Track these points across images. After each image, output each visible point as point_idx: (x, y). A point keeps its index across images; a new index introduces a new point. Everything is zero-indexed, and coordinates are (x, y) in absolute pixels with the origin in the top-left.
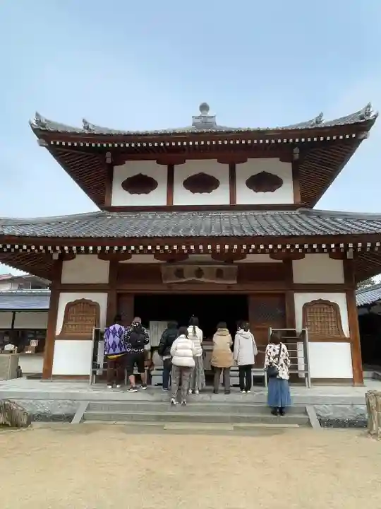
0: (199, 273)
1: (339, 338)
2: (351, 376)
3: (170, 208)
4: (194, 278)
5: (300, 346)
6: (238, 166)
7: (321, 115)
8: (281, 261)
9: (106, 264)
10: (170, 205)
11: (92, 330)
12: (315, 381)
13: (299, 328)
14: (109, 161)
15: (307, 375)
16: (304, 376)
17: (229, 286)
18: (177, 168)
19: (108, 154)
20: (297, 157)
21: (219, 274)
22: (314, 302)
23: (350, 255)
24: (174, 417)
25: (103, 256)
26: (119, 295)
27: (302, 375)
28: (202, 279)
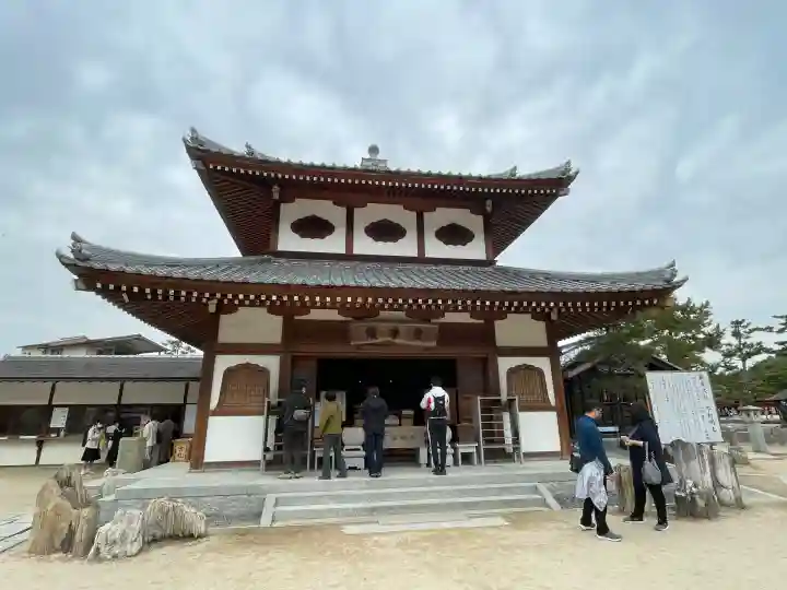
0: (395, 333)
1: (546, 407)
2: (558, 448)
3: (349, 257)
4: (389, 339)
5: (506, 417)
6: (426, 215)
7: (515, 168)
8: (482, 321)
9: (278, 320)
10: (349, 253)
11: (264, 402)
12: (529, 455)
13: (504, 397)
14: (276, 196)
15: (517, 449)
17: (427, 349)
18: (357, 212)
19: (276, 188)
20: (489, 209)
21: (418, 334)
22: (519, 368)
23: (554, 316)
24: (391, 508)
25: (273, 310)
26: (295, 360)
27: (510, 449)
28: (397, 341)
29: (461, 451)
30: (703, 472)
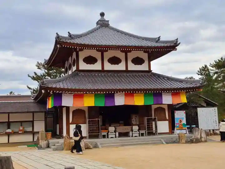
1: (166, 120)
2: (168, 132)
3: (103, 71)
5: (154, 123)
6: (128, 54)
10: (103, 70)
12: (159, 134)
13: (153, 117)
15: (156, 132)
16: (155, 132)
18: (105, 53)
27: (154, 132)
29: (141, 132)
30: (198, 134)
